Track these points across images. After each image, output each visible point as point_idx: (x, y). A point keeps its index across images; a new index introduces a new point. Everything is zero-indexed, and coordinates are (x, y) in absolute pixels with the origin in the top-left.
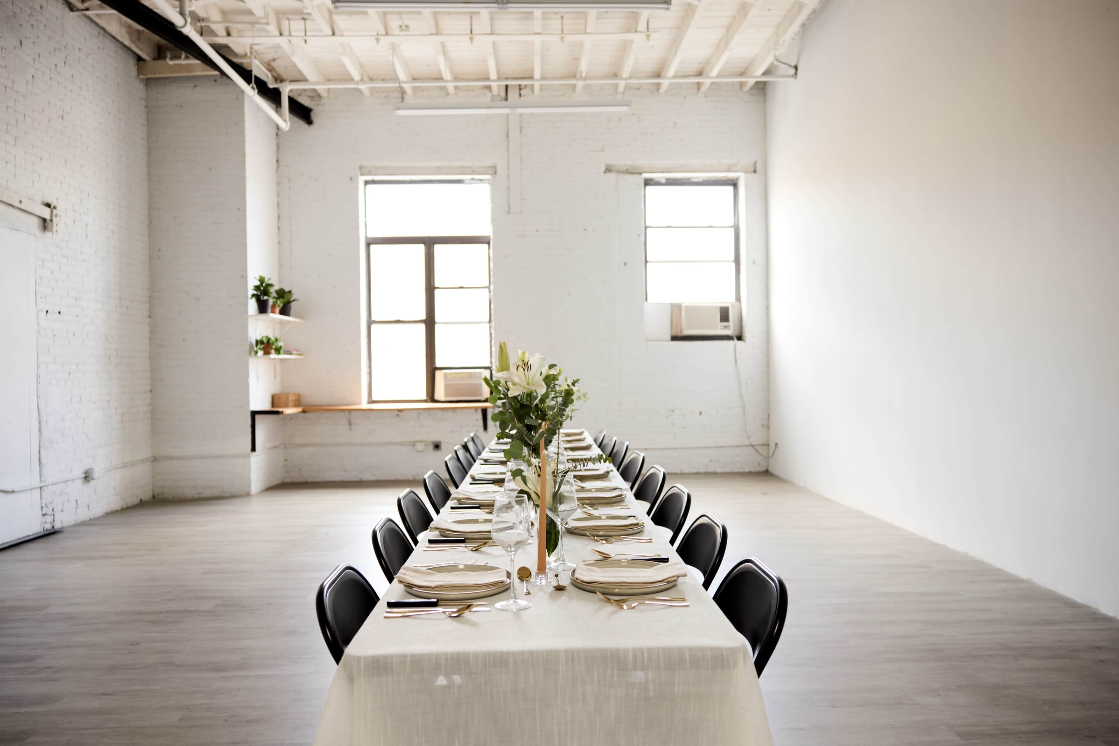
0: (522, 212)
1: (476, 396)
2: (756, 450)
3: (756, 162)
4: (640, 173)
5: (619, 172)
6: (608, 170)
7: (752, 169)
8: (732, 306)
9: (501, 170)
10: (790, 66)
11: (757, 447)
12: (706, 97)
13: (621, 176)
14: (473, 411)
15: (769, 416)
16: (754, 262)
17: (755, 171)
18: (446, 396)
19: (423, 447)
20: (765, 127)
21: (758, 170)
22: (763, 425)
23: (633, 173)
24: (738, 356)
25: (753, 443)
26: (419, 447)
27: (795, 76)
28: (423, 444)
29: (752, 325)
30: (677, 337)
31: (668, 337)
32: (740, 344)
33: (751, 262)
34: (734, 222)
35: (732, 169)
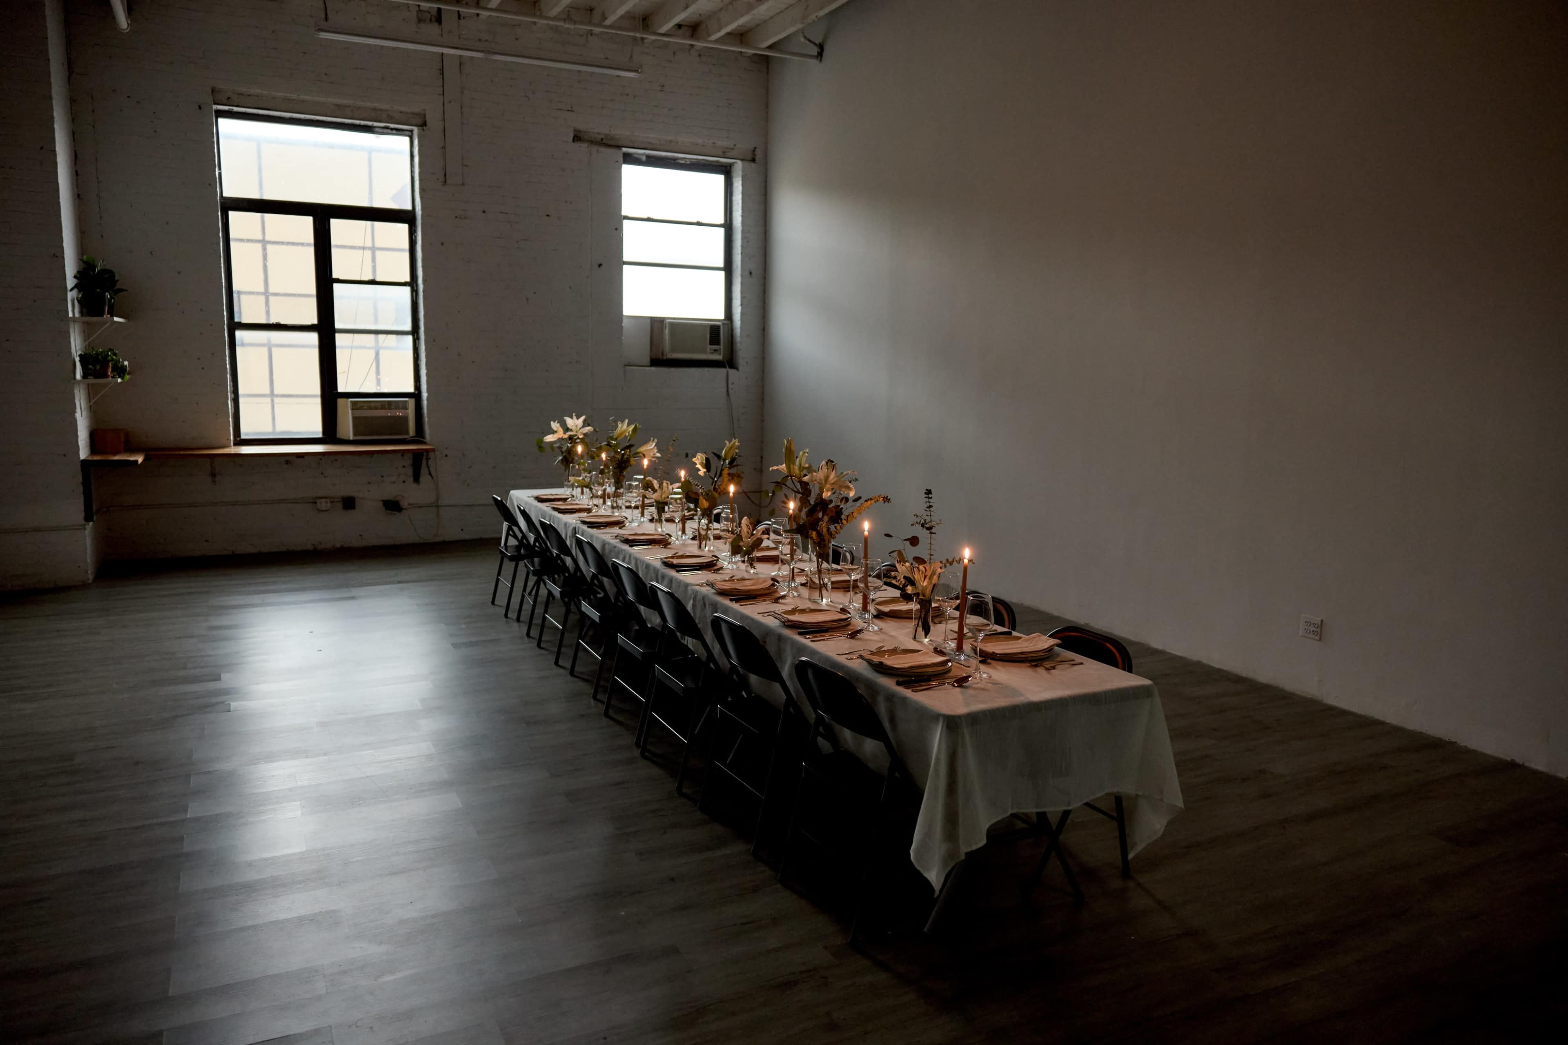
0: (463, 184)
1: (400, 434)
2: (749, 498)
3: (755, 148)
4: (619, 147)
5: (592, 142)
6: (577, 138)
7: (750, 157)
8: (723, 324)
9: (433, 120)
10: (815, 44)
11: (749, 495)
12: (700, 56)
13: (594, 149)
14: (399, 455)
15: (762, 457)
16: (751, 273)
17: (753, 160)
18: (355, 434)
19: (329, 504)
20: (767, 106)
21: (757, 158)
22: (755, 469)
23: (610, 146)
24: (730, 386)
25: (745, 491)
26: (323, 504)
27: (819, 58)
28: (328, 500)
29: (745, 351)
30: (657, 361)
31: (647, 360)
32: (732, 372)
33: (747, 273)
34: (726, 220)
35: (728, 154)
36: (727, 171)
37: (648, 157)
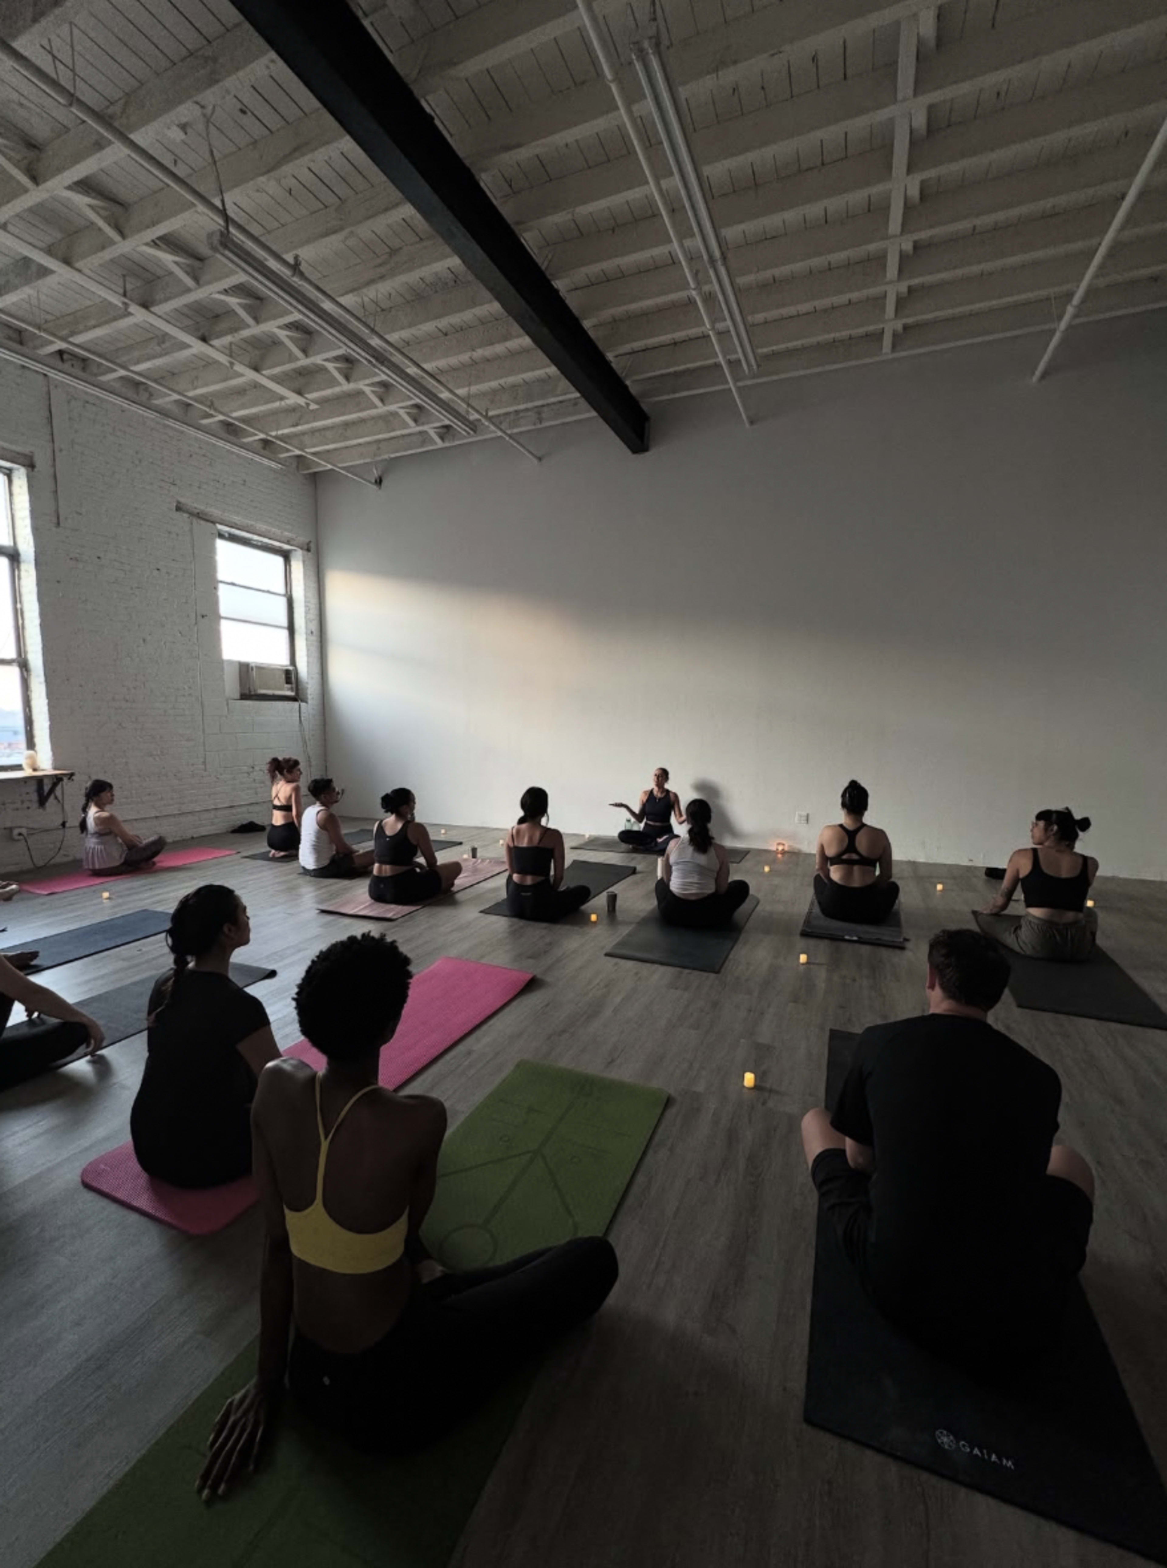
0: (77, 529)
3: (310, 542)
4: (213, 523)
5: (191, 514)
6: (180, 508)
7: (307, 545)
8: (289, 668)
9: (42, 461)
13: (194, 521)
17: (310, 548)
20: (317, 513)
23: (206, 521)
24: (302, 715)
27: (378, 485)
29: (312, 688)
30: (246, 696)
31: (238, 696)
32: (303, 704)
33: (309, 632)
34: (287, 591)
35: (292, 543)
36: (286, 556)
37: (230, 534)
